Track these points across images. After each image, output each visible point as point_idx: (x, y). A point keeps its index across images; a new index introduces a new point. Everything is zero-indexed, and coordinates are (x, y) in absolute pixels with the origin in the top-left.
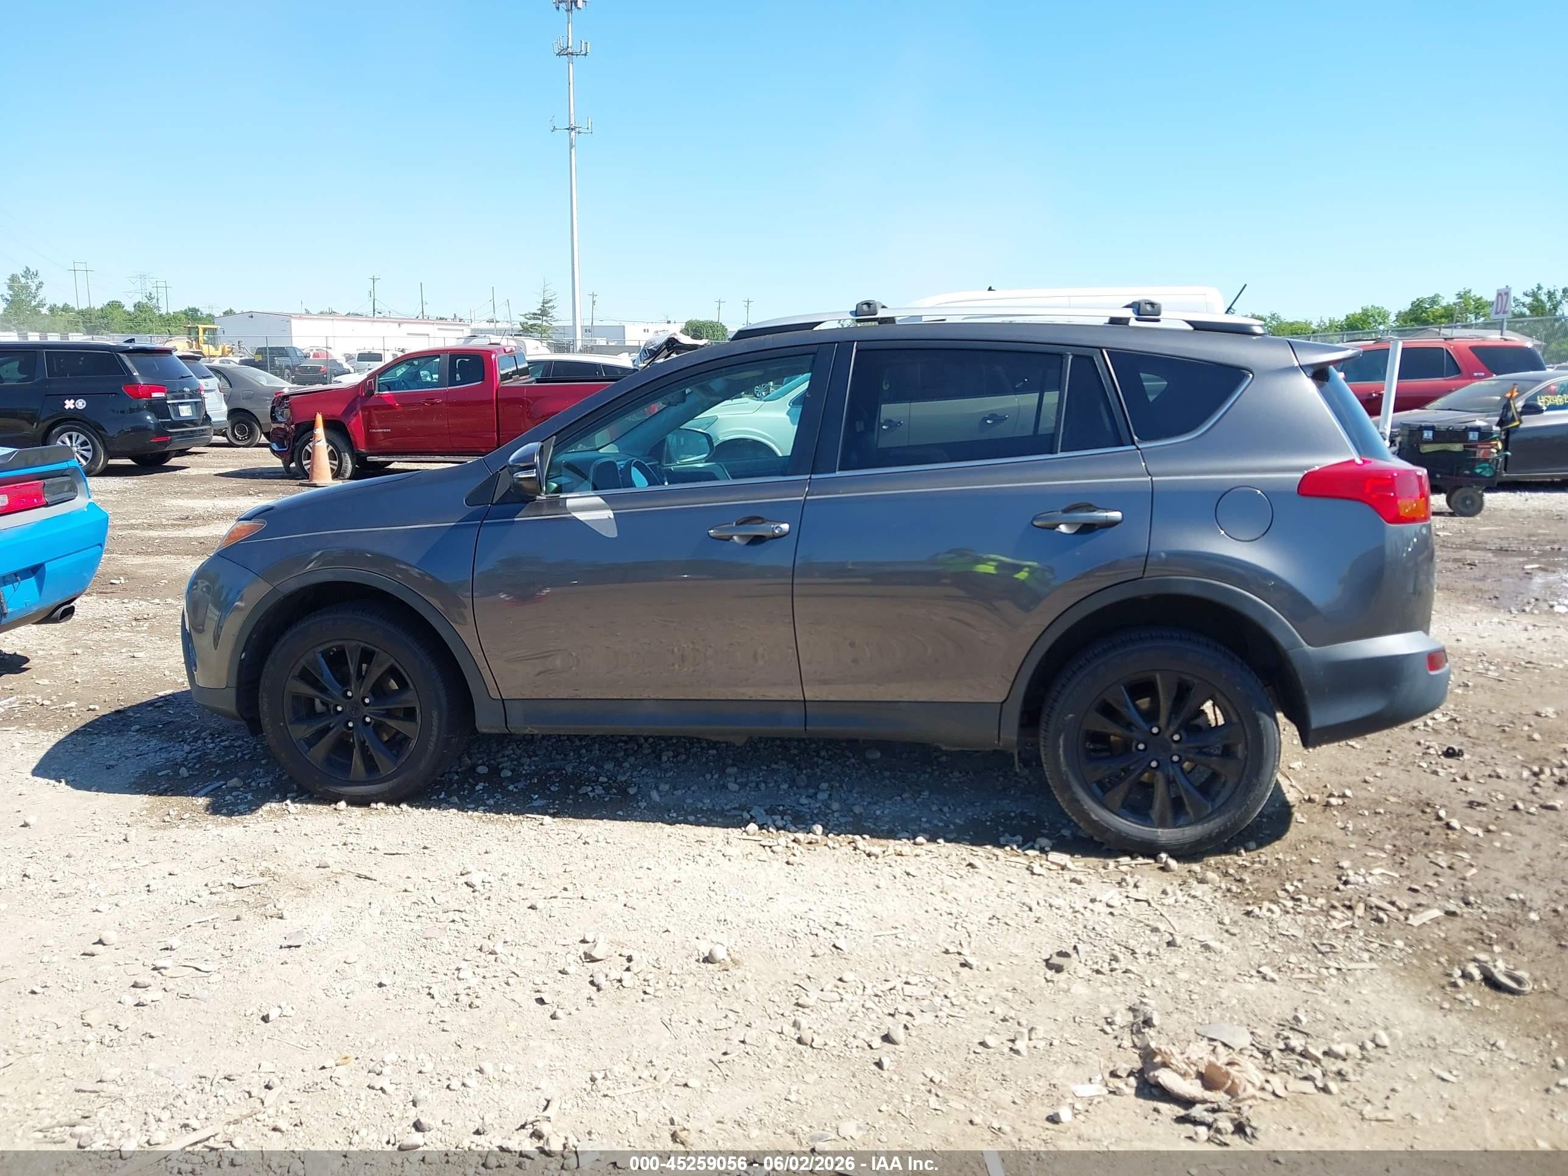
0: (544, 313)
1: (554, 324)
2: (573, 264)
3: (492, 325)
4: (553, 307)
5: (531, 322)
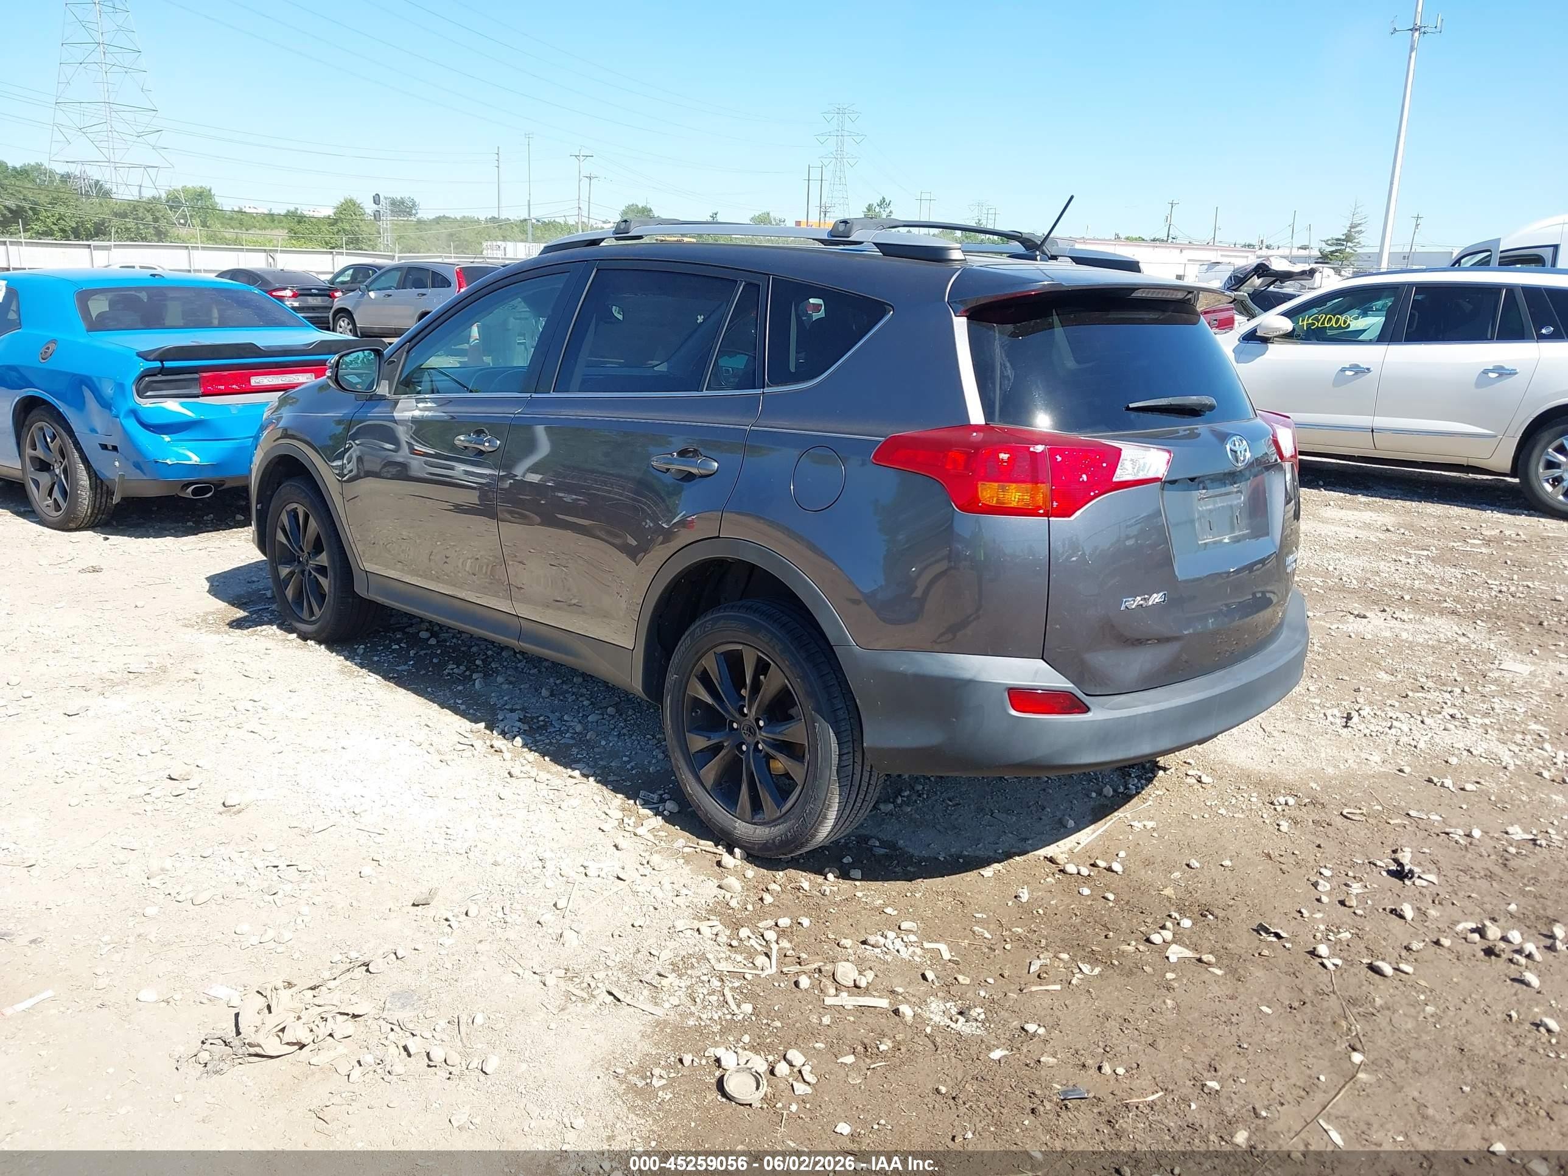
0: (1348, 238)
1: (1359, 250)
2: (1392, 183)
3: (1302, 252)
4: (1360, 232)
5: (1333, 248)
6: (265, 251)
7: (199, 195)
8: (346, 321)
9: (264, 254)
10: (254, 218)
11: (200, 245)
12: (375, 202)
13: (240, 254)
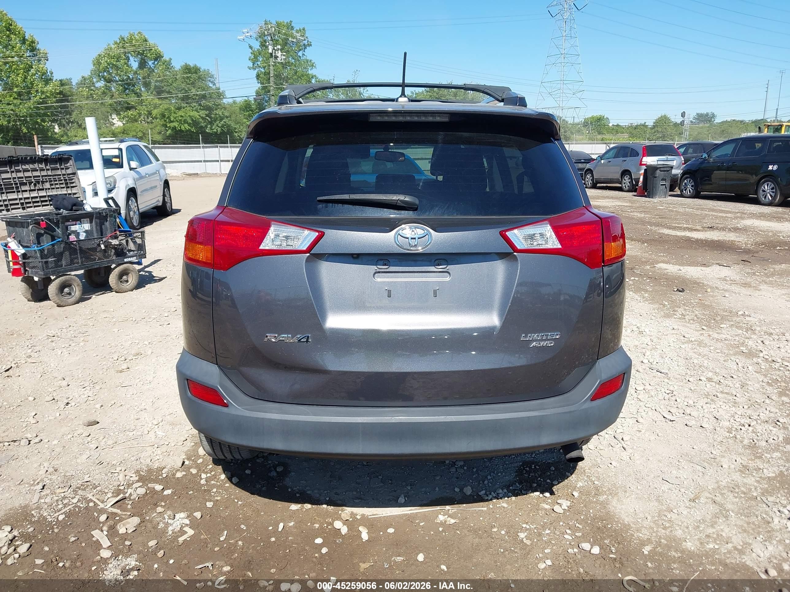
6: (606, 143)
7: (599, 120)
8: (590, 175)
9: (605, 145)
10: (623, 128)
11: (574, 142)
12: (682, 116)
13: (594, 145)
